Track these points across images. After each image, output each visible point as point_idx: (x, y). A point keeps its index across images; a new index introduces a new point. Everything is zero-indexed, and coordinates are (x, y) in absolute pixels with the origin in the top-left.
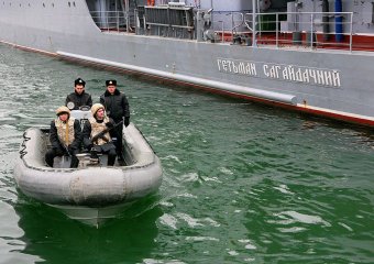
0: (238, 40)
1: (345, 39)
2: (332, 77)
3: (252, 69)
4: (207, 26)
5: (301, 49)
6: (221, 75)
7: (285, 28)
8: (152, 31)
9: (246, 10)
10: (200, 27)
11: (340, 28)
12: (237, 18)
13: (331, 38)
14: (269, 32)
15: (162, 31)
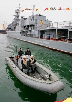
0: (38, 38)
1: (50, 39)
2: (48, 43)
3: (39, 41)
4: (34, 36)
5: (45, 39)
6: (35, 42)
7: (43, 37)
8: (27, 36)
9: (39, 34)
10: (33, 36)
11: (50, 37)
12: (38, 35)
13: (48, 38)
14: (41, 37)
15: (29, 36)
